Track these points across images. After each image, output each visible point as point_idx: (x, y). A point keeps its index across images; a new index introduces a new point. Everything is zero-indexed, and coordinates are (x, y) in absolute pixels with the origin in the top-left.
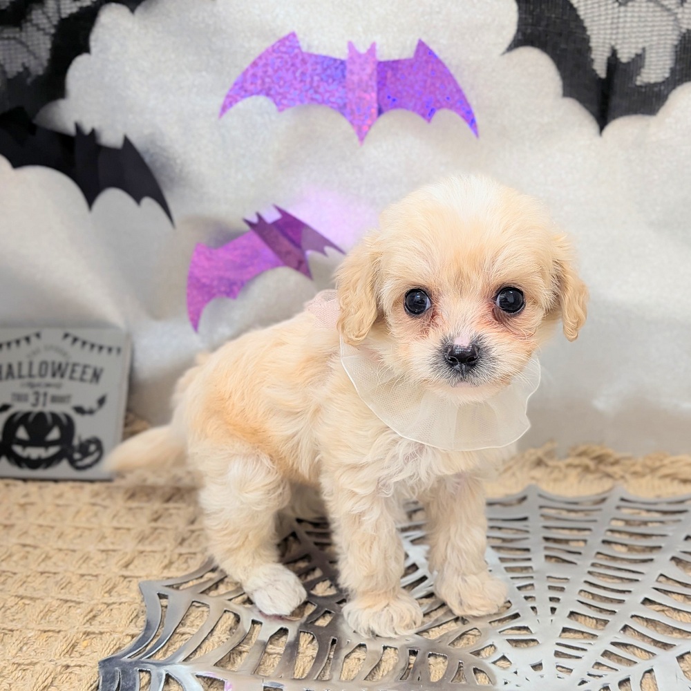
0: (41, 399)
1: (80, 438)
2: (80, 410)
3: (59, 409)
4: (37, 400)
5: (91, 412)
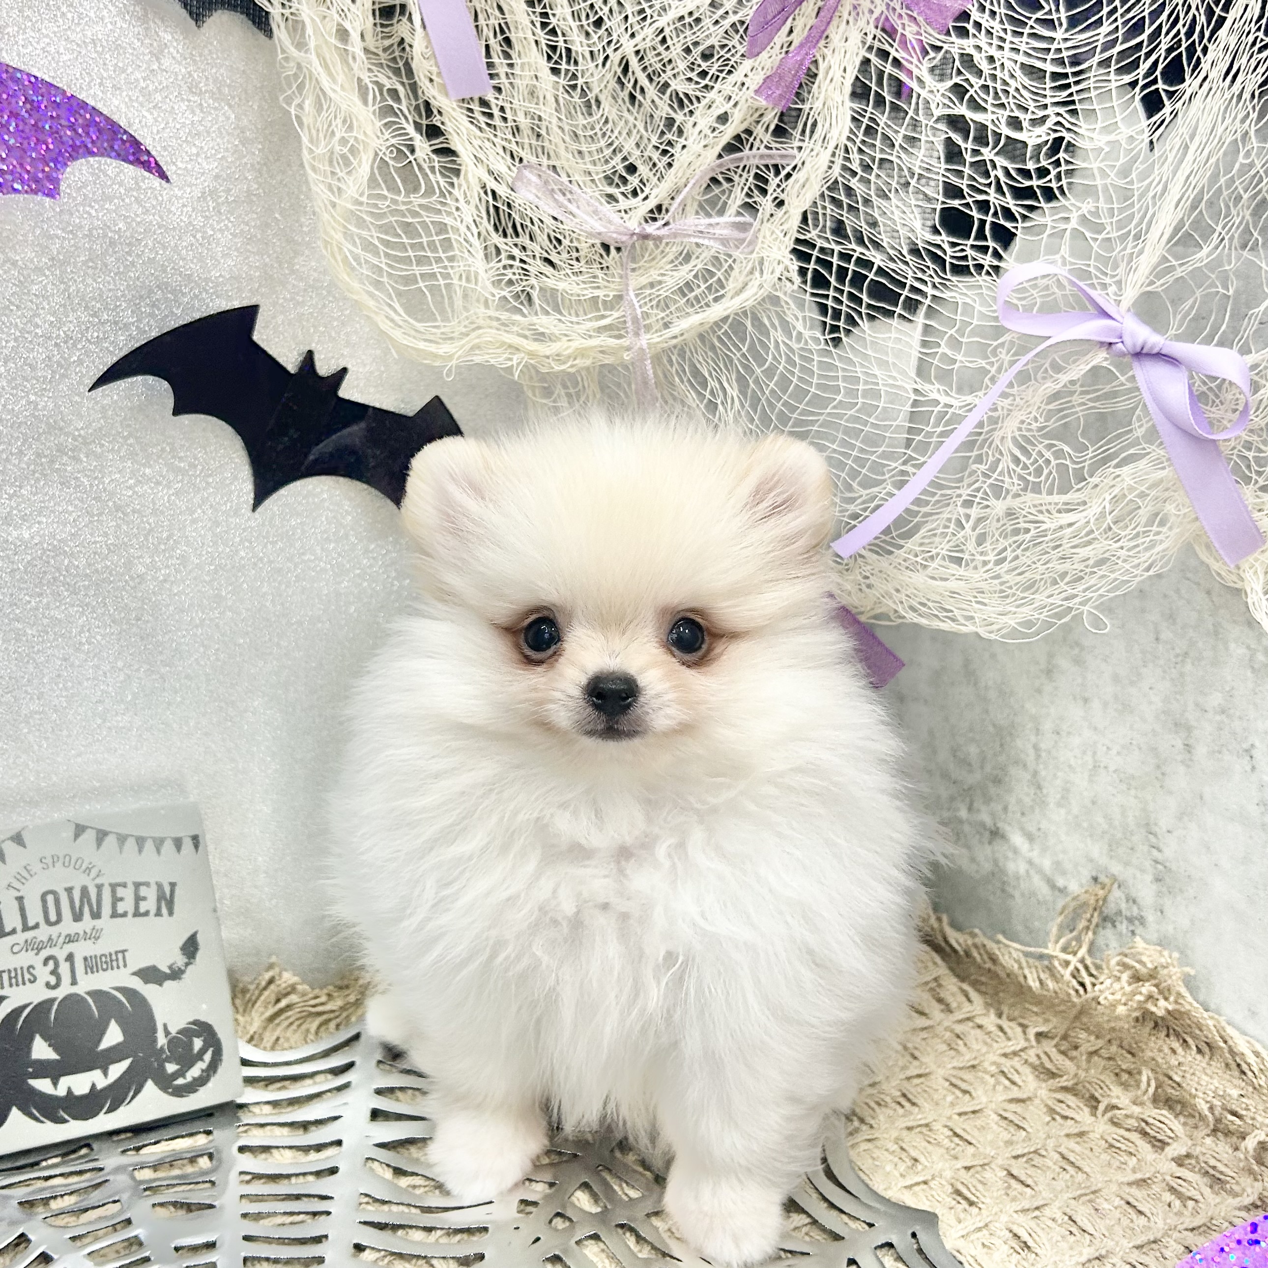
0: (65, 970)
2: (151, 975)
4: (56, 973)
5: (175, 974)
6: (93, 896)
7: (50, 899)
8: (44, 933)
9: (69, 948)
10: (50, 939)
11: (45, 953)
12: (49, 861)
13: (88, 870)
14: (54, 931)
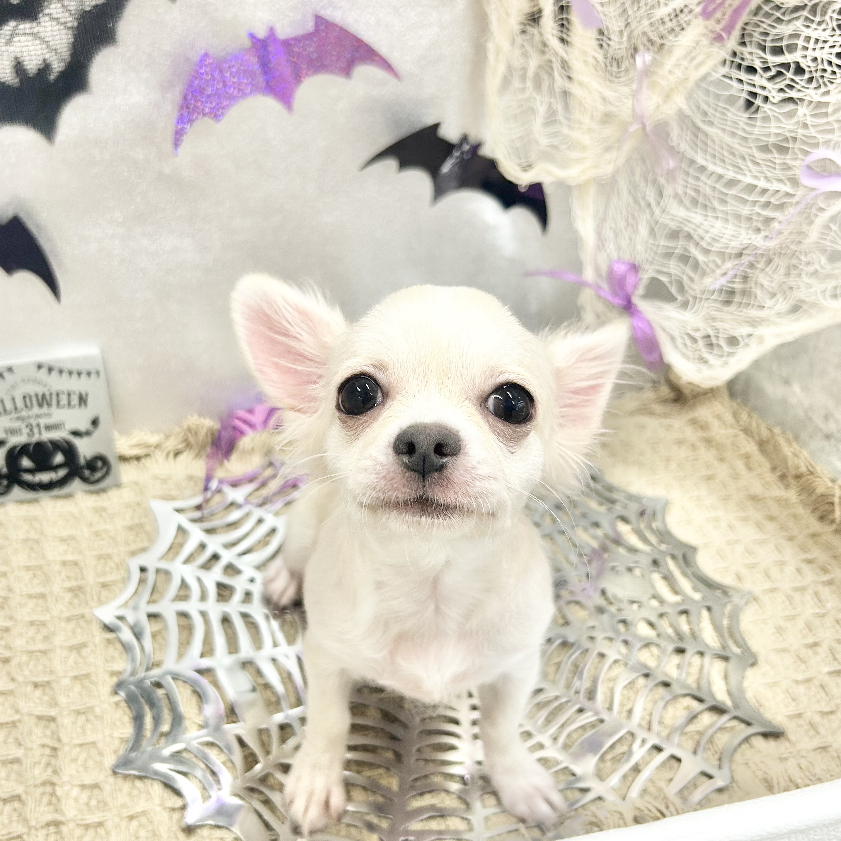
0: (36, 430)
1: (85, 457)
2: (76, 433)
3: (55, 435)
4: (31, 430)
5: (88, 433)
6: (48, 397)
7: (28, 398)
8: (24, 413)
9: (37, 421)
10: (28, 416)
11: (26, 422)
12: (26, 380)
13: (45, 386)
14: (30, 412)
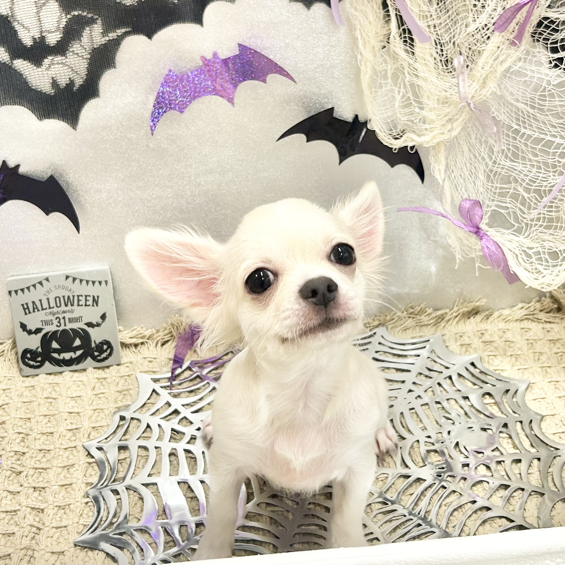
0: (62, 321)
1: (95, 342)
2: (90, 325)
3: (75, 326)
4: (59, 322)
5: (98, 325)
6: (71, 298)
7: (58, 299)
8: (55, 310)
9: (64, 315)
10: (58, 312)
11: (56, 316)
12: (57, 287)
13: (70, 290)
14: (59, 309)
